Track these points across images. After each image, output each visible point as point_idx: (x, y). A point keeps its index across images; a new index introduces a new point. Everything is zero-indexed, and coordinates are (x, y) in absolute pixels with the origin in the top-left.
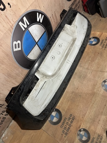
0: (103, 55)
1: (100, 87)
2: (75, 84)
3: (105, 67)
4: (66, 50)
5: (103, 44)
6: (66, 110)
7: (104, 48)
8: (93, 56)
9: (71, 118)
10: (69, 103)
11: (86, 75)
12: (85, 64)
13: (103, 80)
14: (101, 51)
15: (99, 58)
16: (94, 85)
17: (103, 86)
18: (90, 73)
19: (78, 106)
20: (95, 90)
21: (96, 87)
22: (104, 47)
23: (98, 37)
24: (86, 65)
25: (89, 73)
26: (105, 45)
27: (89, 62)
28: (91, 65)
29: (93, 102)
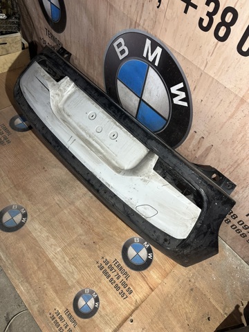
0: (83, 248)
1: (21, 203)
2: (54, 169)
3: (53, 236)
4: (102, 147)
5: (115, 268)
6: (22, 139)
7: (101, 261)
8: (97, 230)
9: (5, 141)
10: (28, 146)
11: (60, 193)
12: (86, 205)
13: (28, 214)
14: (98, 252)
15: (83, 238)
16: (30, 196)
17: (19, 208)
18: (58, 202)
19: (16, 156)
20: (20, 192)
21: (24, 196)
22: (106, 267)
23: (145, 272)
24: (83, 205)
25: (60, 201)
26: (108, 270)
27: (86, 214)
28: (74, 213)
29: (5, 178)
